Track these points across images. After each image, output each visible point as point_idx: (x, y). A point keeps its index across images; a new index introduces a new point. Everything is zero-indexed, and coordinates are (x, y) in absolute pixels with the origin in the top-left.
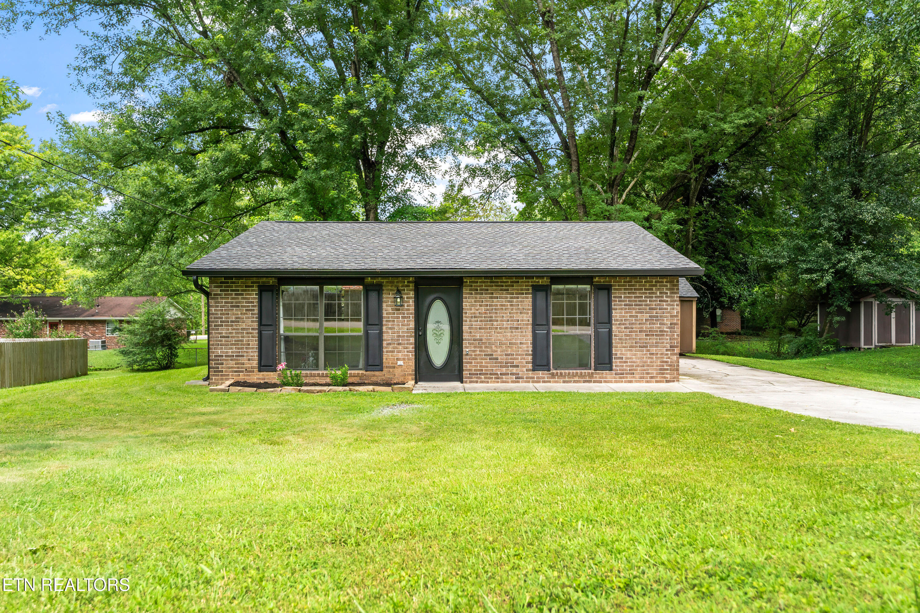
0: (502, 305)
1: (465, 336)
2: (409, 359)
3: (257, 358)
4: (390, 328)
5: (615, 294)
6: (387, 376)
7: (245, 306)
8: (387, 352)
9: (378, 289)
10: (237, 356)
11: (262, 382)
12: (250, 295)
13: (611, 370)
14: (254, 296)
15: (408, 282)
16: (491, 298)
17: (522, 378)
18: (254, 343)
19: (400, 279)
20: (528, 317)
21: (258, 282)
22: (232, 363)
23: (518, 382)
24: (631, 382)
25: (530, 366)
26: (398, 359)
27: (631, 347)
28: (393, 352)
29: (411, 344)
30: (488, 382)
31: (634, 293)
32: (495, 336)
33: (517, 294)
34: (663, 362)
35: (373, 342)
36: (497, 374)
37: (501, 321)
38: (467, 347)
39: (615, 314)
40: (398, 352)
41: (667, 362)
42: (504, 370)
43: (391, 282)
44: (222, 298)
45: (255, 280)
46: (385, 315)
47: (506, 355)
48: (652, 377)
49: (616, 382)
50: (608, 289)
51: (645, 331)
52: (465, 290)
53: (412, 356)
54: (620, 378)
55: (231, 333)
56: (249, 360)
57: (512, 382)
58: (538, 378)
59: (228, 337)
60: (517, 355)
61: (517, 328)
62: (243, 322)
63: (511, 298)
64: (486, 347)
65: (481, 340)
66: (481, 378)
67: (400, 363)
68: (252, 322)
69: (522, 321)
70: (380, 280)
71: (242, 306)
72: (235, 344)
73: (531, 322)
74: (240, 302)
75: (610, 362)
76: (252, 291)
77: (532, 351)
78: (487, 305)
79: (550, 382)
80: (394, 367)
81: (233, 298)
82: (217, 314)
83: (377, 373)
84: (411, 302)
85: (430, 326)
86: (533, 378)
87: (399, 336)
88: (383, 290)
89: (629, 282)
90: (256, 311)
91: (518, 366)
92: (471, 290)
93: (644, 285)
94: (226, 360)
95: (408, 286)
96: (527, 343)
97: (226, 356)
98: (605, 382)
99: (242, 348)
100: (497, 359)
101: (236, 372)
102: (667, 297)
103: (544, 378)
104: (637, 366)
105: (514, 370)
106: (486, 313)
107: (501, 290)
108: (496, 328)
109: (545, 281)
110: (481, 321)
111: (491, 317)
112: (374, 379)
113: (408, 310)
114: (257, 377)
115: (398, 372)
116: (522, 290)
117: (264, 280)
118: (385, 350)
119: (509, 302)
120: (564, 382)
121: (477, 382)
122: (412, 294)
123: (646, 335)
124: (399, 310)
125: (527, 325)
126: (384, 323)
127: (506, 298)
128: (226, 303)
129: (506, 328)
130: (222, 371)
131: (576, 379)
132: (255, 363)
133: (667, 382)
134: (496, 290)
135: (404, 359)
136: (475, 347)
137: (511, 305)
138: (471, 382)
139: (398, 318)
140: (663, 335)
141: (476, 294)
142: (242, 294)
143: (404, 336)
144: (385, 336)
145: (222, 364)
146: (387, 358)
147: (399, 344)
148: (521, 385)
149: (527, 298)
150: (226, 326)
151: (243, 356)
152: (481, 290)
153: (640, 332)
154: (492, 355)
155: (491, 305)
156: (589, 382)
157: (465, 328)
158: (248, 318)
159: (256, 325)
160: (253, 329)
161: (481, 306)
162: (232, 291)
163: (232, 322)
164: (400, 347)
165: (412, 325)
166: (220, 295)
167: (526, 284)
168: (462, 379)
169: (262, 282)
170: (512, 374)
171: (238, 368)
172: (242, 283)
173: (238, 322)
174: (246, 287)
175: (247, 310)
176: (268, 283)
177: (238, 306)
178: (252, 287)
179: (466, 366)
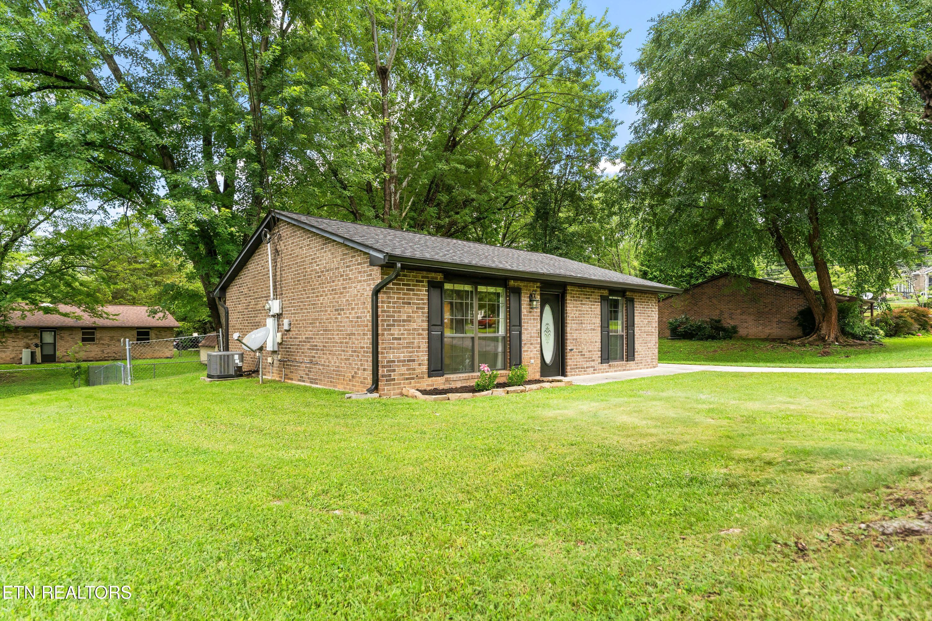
0: (586, 311)
1: (569, 336)
2: (537, 358)
3: (426, 362)
4: (526, 330)
5: (635, 305)
7: (416, 304)
8: (524, 351)
9: (517, 292)
10: (409, 361)
11: (432, 388)
12: (420, 291)
13: (634, 360)
14: (423, 292)
15: (537, 287)
16: (582, 304)
17: (596, 370)
18: (424, 345)
19: (531, 284)
20: (598, 321)
21: (428, 277)
22: (403, 370)
23: (594, 373)
24: (641, 369)
25: (600, 360)
26: (531, 358)
27: (641, 343)
28: (528, 351)
29: (538, 344)
30: (580, 375)
31: (642, 305)
32: (584, 336)
33: (594, 302)
34: (652, 353)
35: (515, 342)
36: (584, 368)
37: (587, 323)
38: (569, 346)
39: (636, 319)
40: (531, 351)
41: (654, 354)
42: (588, 364)
43: (527, 286)
45: (425, 273)
46: (523, 317)
47: (589, 351)
48: (649, 365)
49: (636, 369)
50: (632, 301)
51: (646, 332)
52: (568, 297)
53: (539, 354)
54: (637, 366)
55: (403, 334)
56: (420, 365)
57: (592, 373)
58: (603, 369)
59: (400, 339)
60: (594, 351)
61: (594, 330)
62: (414, 321)
63: (591, 305)
64: (579, 345)
65: (577, 339)
66: (576, 372)
67: (532, 361)
68: (423, 321)
69: (596, 323)
70: (519, 282)
71: (414, 303)
72: (407, 347)
73: (600, 325)
74: (411, 299)
75: (634, 355)
76: (423, 286)
77: (601, 348)
78: (579, 310)
79: (608, 372)
80: (528, 366)
81: (404, 294)
82: (388, 312)
84: (538, 305)
85: (543, 328)
86: (601, 369)
87: (531, 337)
88: (521, 293)
89: (640, 296)
90: (426, 310)
91: (594, 360)
92: (571, 297)
93: (646, 299)
94: (398, 366)
95: (537, 291)
96: (598, 342)
97: (398, 361)
98: (631, 370)
99: (413, 352)
100: (584, 355)
101: (407, 379)
102: (654, 308)
103: (606, 369)
104: (643, 357)
105: (592, 364)
106: (579, 317)
107: (586, 298)
108: (584, 330)
109: (605, 292)
110: (576, 324)
111: (581, 320)
113: (537, 312)
114: (428, 383)
115: (531, 369)
116: (596, 299)
117: (433, 275)
118: (522, 350)
119: (590, 308)
120: (615, 371)
121: (574, 375)
122: (539, 298)
123: (647, 335)
124: (531, 312)
125: (599, 327)
126: (522, 324)
127: (589, 305)
128: (398, 298)
129: (589, 330)
130: (394, 380)
131: (619, 368)
132: (425, 368)
133: (654, 368)
134: (584, 298)
135: (534, 358)
136: (573, 346)
137: (591, 311)
138: (571, 375)
139: (531, 319)
140: (652, 335)
141: (574, 300)
142: (413, 290)
143: (534, 337)
144: (524, 337)
145: (395, 370)
146: (525, 355)
147: (531, 344)
148: (596, 376)
149: (598, 305)
150: (398, 325)
151: (414, 361)
152: (576, 297)
153: (644, 332)
154: (582, 352)
155: (581, 311)
156: (624, 370)
157: (568, 329)
158: (418, 317)
159: (425, 325)
160: (423, 330)
161: (576, 310)
162: (404, 285)
163: (404, 321)
164: (532, 347)
165: (539, 326)
166: (392, 288)
167: (596, 295)
168: (564, 374)
169: (432, 278)
170: (592, 367)
171: (410, 374)
172: (413, 276)
173: (410, 321)
174: (417, 281)
175: (417, 308)
176: (436, 278)
177: (410, 303)
178: (422, 282)
179: (569, 362)
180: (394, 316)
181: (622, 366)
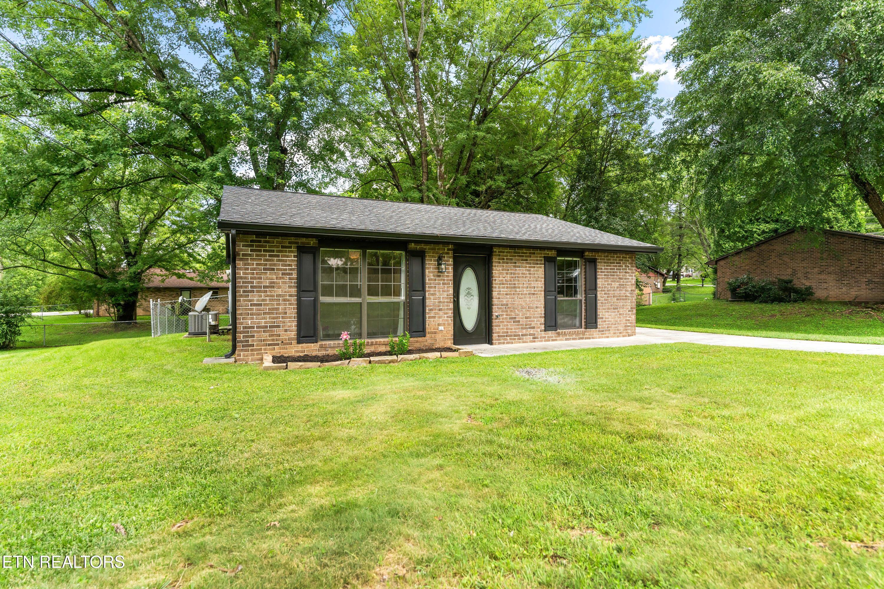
0: (523, 274)
1: (495, 301)
2: (449, 324)
3: (295, 328)
4: (432, 294)
5: (599, 266)
6: (429, 341)
7: (281, 270)
8: (429, 317)
9: (421, 255)
10: (270, 327)
11: (302, 354)
12: (287, 256)
13: (596, 327)
14: (291, 258)
15: (448, 250)
16: (515, 267)
17: (537, 338)
18: (292, 311)
19: (441, 246)
20: (541, 284)
21: (296, 243)
22: (265, 335)
23: (534, 342)
24: (608, 337)
25: (543, 327)
26: (439, 325)
27: (608, 309)
28: (434, 317)
29: (450, 309)
30: (512, 343)
31: (610, 266)
32: (518, 302)
33: (533, 264)
34: (626, 320)
35: (417, 308)
36: (519, 335)
37: (523, 287)
38: (496, 312)
39: (600, 282)
40: (439, 317)
41: (629, 320)
42: (524, 331)
43: (432, 249)
44: (253, 259)
45: (293, 239)
46: (427, 281)
47: (526, 318)
48: (620, 333)
49: (599, 338)
50: (593, 262)
51: (616, 296)
52: (495, 259)
53: (451, 321)
54: (602, 334)
55: (263, 300)
56: (286, 331)
57: (531, 342)
58: (548, 337)
59: (261, 305)
60: (534, 317)
61: (534, 294)
62: (279, 287)
63: (530, 267)
64: (511, 311)
65: (507, 305)
66: (507, 340)
67: (441, 328)
68: (290, 287)
69: (538, 287)
70: (423, 246)
71: (278, 269)
72: (269, 313)
73: (543, 289)
74: (275, 265)
75: (596, 322)
76: (290, 252)
77: (545, 314)
78: (511, 273)
79: (556, 340)
80: (435, 333)
81: (266, 260)
82: (245, 278)
83: (420, 339)
84: (451, 269)
85: (463, 293)
86: (545, 337)
87: (440, 302)
88: (425, 256)
89: (607, 256)
90: (295, 276)
91: (534, 328)
92: (499, 259)
93: (616, 260)
94: (258, 332)
95: (448, 253)
96: (541, 307)
97: (258, 327)
98: (593, 338)
99: (277, 318)
100: (519, 321)
101: (269, 345)
102: (629, 269)
103: (552, 337)
104: (612, 324)
105: (532, 331)
106: (511, 281)
107: (522, 260)
108: (519, 294)
109: (552, 253)
110: (507, 287)
111: (515, 284)
112: (417, 345)
113: (448, 276)
114: (296, 349)
115: (439, 337)
116: (537, 260)
117: (304, 240)
118: (427, 316)
119: (528, 271)
120: (566, 340)
121: (504, 343)
122: (451, 261)
123: (617, 299)
124: (439, 276)
125: (541, 291)
126: (427, 289)
127: (526, 267)
128: (257, 264)
129: (526, 294)
130: (253, 346)
131: (574, 336)
132: (293, 334)
133: (629, 336)
134: (518, 260)
135: (444, 324)
136: (502, 311)
137: (530, 274)
138: (499, 343)
139: (439, 284)
140: (626, 299)
141: (503, 263)
142: (278, 256)
143: (444, 302)
144: (428, 302)
145: (253, 336)
146: (430, 324)
147: (440, 310)
148: (537, 344)
149: (541, 267)
150: (258, 291)
151: (278, 327)
152: (507, 259)
153: (614, 297)
154: (515, 318)
155: (514, 274)
156: (582, 338)
157: (495, 294)
158: (285, 283)
159: (294, 291)
160: (290, 296)
161: (507, 274)
162: (265, 251)
163: (265, 287)
164: (441, 312)
165: (451, 291)
166: (250, 255)
167: (540, 256)
168: (490, 341)
169: (302, 243)
170: (530, 335)
171: (273, 340)
172: (277, 242)
173: (273, 287)
174: (282, 247)
175: (283, 274)
176: (309, 243)
177: (273, 269)
178: (291, 247)
179: (495, 329)
180: (253, 283)
181: (578, 334)
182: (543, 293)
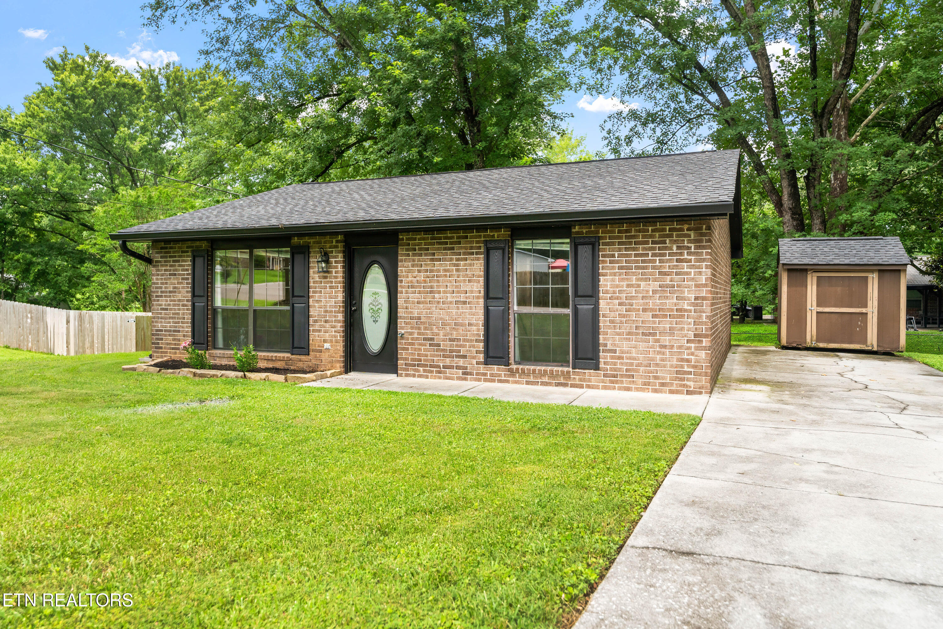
0: (445, 271)
1: (402, 313)
2: (337, 342)
3: (190, 334)
4: (318, 301)
5: (604, 250)
6: (314, 362)
8: (314, 331)
9: (305, 251)
10: (174, 331)
12: (185, 261)
13: (597, 368)
14: (188, 263)
15: (337, 242)
16: (432, 260)
17: (471, 374)
18: (189, 317)
19: (328, 238)
20: (479, 286)
21: (192, 247)
22: (170, 339)
23: (465, 379)
24: (628, 389)
25: (481, 357)
26: (325, 341)
27: (629, 334)
28: (319, 331)
29: (339, 321)
30: (427, 377)
31: (634, 249)
32: (437, 314)
33: (465, 254)
34: (682, 360)
35: (298, 318)
36: (439, 367)
37: (445, 292)
38: (402, 328)
39: (604, 282)
40: (326, 332)
41: (688, 361)
42: (448, 361)
43: (318, 242)
44: (162, 266)
45: (189, 244)
46: (311, 284)
47: (451, 340)
48: (663, 384)
49: (605, 388)
50: (593, 243)
51: (652, 310)
52: (401, 251)
53: (340, 337)
54: (612, 382)
55: (169, 305)
56: (184, 336)
57: (459, 378)
58: (492, 375)
59: (167, 309)
60: (464, 340)
61: (465, 303)
62: (180, 292)
63: (458, 260)
64: (426, 328)
65: (419, 318)
66: (418, 371)
67: (327, 345)
68: (187, 292)
69: (472, 292)
70: (307, 239)
71: (180, 275)
72: (172, 318)
73: (482, 294)
74: (176, 270)
75: (596, 357)
76: (188, 256)
77: (484, 335)
78: (426, 271)
79: (507, 381)
80: (321, 351)
81: (171, 266)
82: (157, 283)
83: (303, 357)
84: (340, 267)
85: (367, 299)
86: (485, 374)
87: (326, 311)
88: (309, 253)
89: (627, 231)
90: (190, 281)
91: (464, 357)
92: (407, 250)
93: (651, 236)
94: (165, 335)
95: (336, 247)
96: (477, 325)
97: (166, 331)
98: (589, 387)
99: (178, 323)
100: (439, 345)
101: (173, 349)
102: (689, 254)
103: (500, 375)
104: (638, 365)
105: (461, 362)
106: (425, 282)
107: (445, 249)
108: (438, 302)
109: (502, 235)
110: (420, 292)
111: (432, 287)
112: (300, 365)
113: (336, 277)
115: (324, 357)
116: (472, 248)
117: (198, 243)
118: (311, 329)
119: (455, 265)
120: (528, 383)
121: (414, 376)
122: (340, 258)
123: (654, 316)
124: (325, 277)
125: (478, 297)
126: (311, 294)
127: (451, 260)
128: (165, 270)
129: (451, 303)
130: (161, 348)
131: (546, 379)
132: (189, 340)
133: (689, 393)
134: (438, 249)
135: (331, 341)
136: (412, 328)
137: (457, 270)
138: (407, 375)
139: (325, 288)
140: (683, 316)
141: (414, 255)
142: (178, 261)
143: (331, 312)
144: (312, 312)
145: (162, 339)
147: (326, 321)
148: (469, 384)
149: (478, 259)
150: (165, 296)
151: (179, 331)
152: (420, 249)
153: (644, 310)
154: (432, 339)
155: (432, 271)
156: (565, 385)
158: (183, 288)
159: (189, 296)
160: (187, 301)
161: (419, 271)
162: (170, 257)
163: (170, 292)
164: (327, 325)
165: (340, 297)
166: (160, 262)
167: (477, 240)
169: (197, 247)
170: (458, 367)
171: (175, 344)
172: (179, 248)
173: (175, 292)
174: (183, 252)
175: (183, 279)
176: (201, 246)
177: (175, 275)
178: (187, 252)
179: (402, 354)
180: (161, 288)
181: (552, 375)
182: (482, 301)
